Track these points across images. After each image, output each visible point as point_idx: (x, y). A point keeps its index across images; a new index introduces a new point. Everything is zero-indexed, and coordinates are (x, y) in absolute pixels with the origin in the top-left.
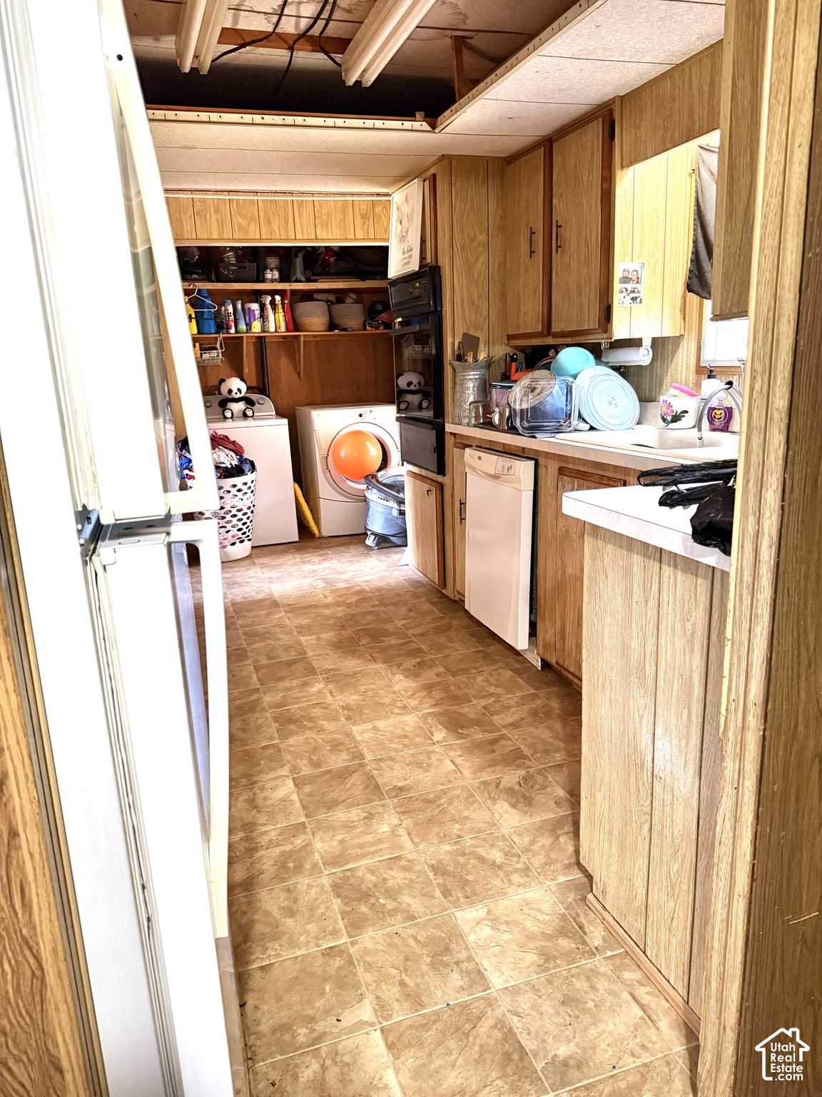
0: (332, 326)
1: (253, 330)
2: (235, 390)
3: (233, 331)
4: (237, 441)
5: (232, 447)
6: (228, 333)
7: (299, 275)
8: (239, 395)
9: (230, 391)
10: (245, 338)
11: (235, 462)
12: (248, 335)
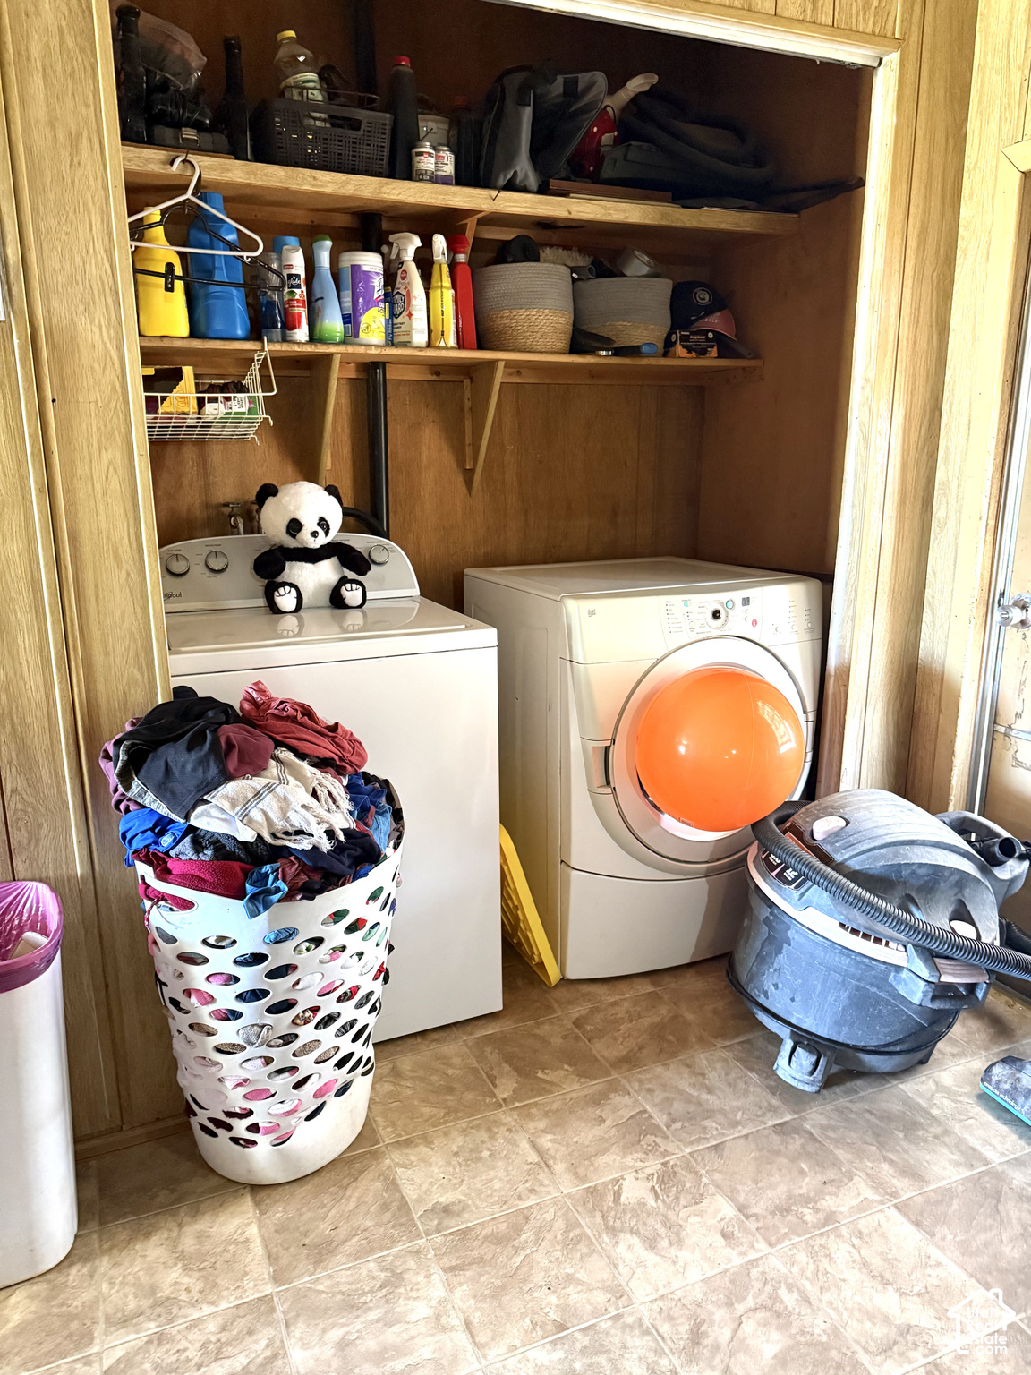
0: (581, 340)
1: (364, 336)
2: (310, 524)
3: (301, 334)
4: (346, 724)
5: (326, 749)
6: (285, 339)
7: (523, 167)
8: (322, 540)
9: (295, 526)
10: (337, 359)
11: (342, 820)
12: (350, 349)
